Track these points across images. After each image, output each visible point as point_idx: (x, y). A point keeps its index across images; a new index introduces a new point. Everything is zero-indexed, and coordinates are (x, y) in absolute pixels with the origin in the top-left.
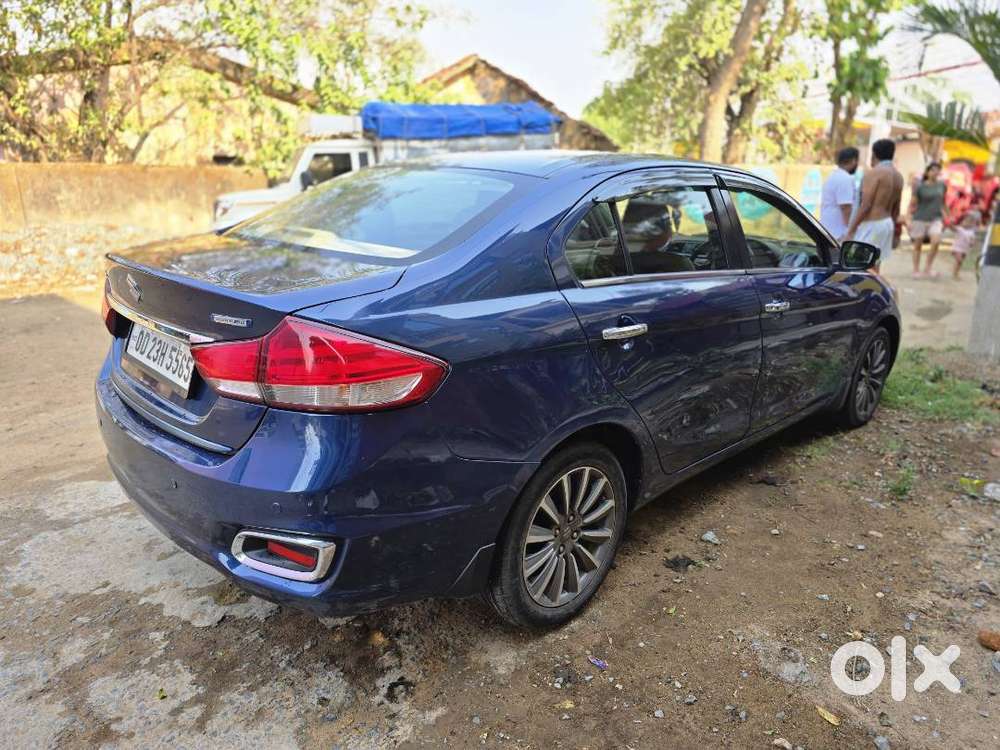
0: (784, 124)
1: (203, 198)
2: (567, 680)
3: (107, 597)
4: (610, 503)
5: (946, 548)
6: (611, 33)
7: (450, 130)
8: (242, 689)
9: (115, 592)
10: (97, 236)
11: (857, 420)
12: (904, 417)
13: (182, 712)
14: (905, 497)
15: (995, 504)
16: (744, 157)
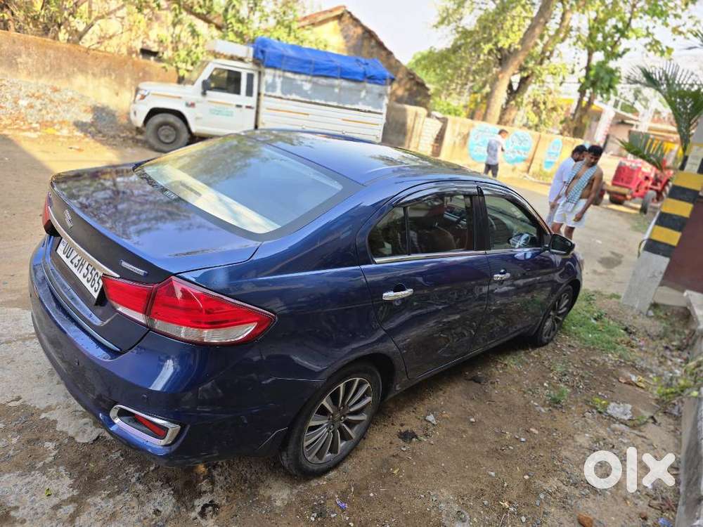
0: (544, 103)
1: (128, 81)
2: (320, 515)
3: (18, 409)
4: (369, 399)
5: (574, 448)
6: (441, 13)
7: (316, 70)
8: (103, 496)
9: (24, 406)
10: (44, 94)
11: (541, 341)
12: (572, 343)
13: (61, 508)
14: (559, 406)
15: (612, 419)
16: (513, 121)
